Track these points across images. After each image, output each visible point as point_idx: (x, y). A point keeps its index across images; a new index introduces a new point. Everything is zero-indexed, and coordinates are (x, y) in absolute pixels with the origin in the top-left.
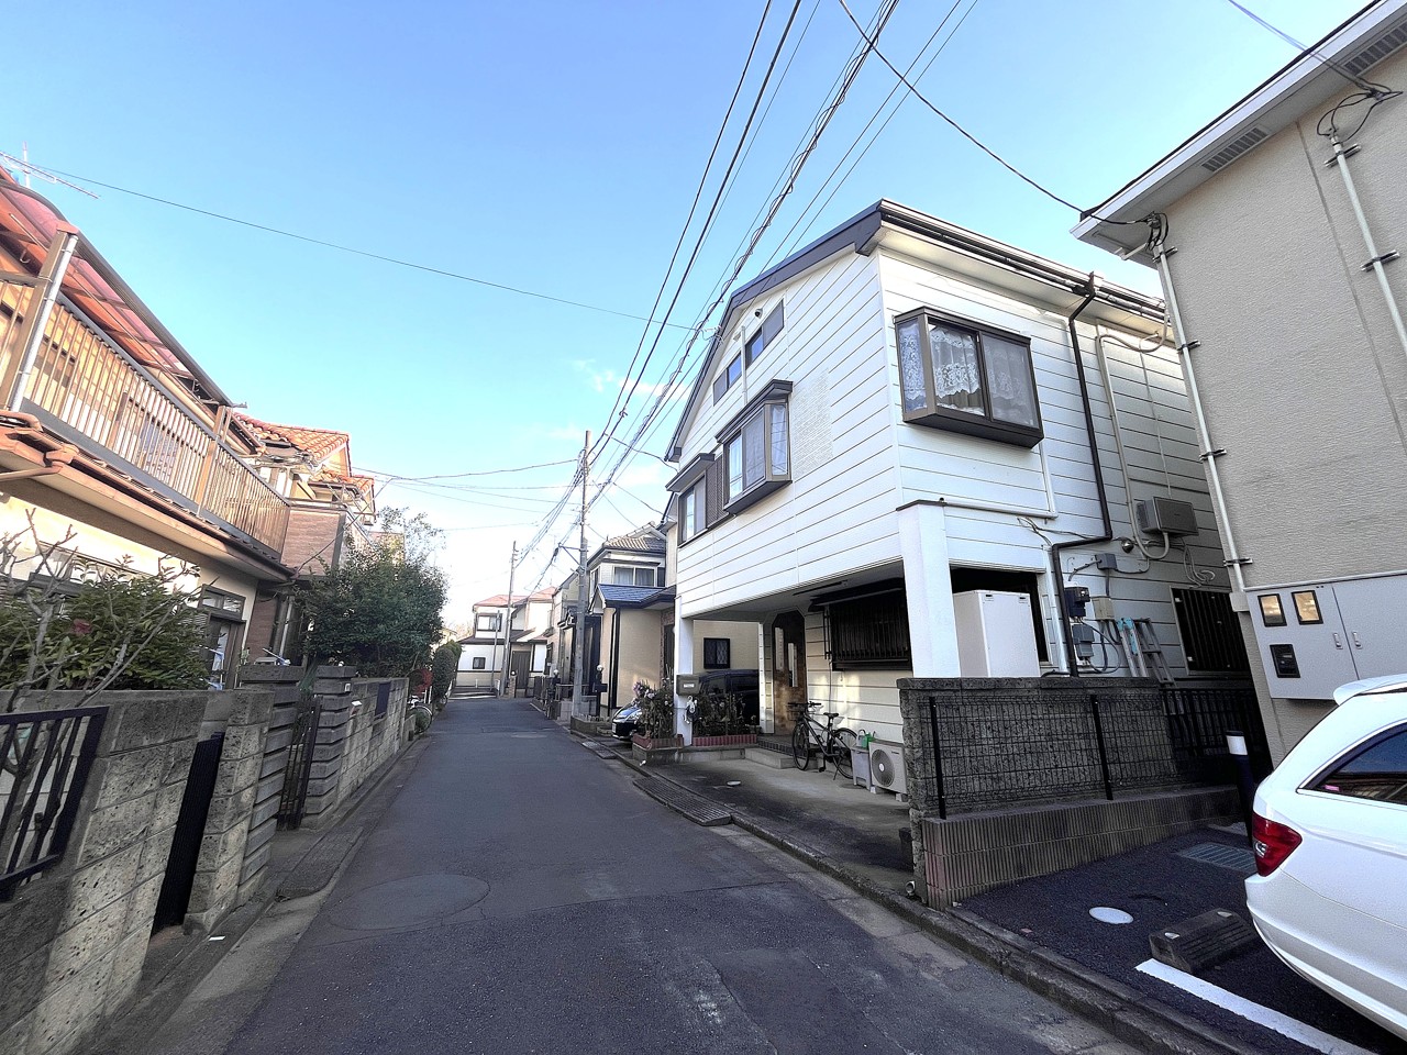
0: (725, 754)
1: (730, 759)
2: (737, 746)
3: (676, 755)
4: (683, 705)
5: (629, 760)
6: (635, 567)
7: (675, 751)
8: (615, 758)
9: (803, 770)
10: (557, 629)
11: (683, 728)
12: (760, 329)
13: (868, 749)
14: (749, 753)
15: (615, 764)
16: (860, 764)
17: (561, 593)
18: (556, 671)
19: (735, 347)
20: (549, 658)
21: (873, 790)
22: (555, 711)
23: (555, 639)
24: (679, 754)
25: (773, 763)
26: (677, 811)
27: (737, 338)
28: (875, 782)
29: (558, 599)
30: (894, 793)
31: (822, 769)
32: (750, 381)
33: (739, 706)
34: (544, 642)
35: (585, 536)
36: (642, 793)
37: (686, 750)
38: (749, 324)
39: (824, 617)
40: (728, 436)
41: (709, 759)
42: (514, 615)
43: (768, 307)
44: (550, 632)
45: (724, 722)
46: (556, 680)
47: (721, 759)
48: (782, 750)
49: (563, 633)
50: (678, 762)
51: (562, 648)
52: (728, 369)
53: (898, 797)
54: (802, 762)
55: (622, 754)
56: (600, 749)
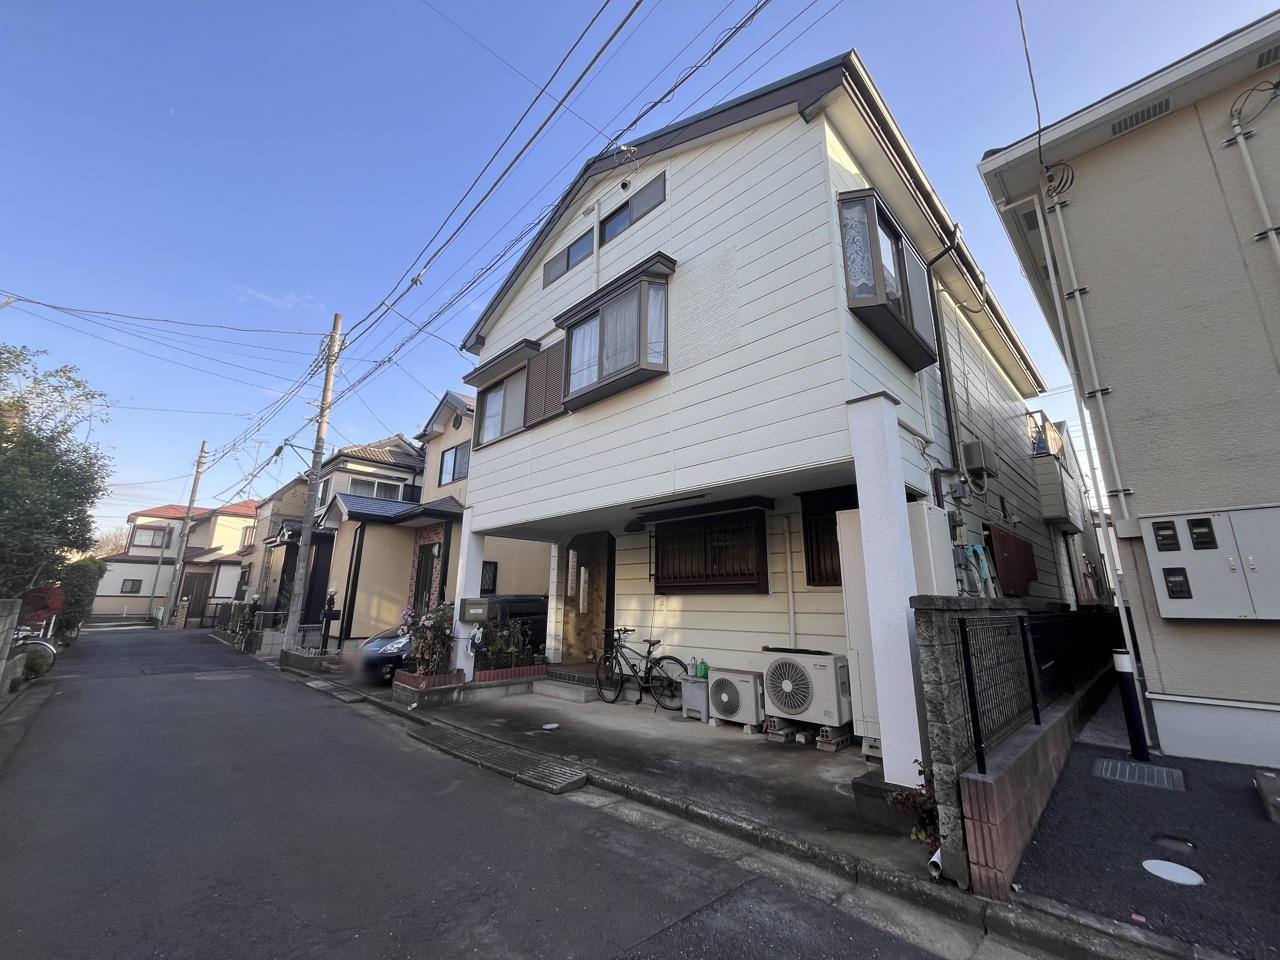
0: (512, 689)
1: (516, 694)
2: (524, 679)
3: (455, 694)
4: (465, 636)
5: (388, 703)
6: (377, 480)
7: (454, 689)
8: (364, 700)
9: (612, 702)
10: (261, 547)
11: (464, 660)
12: (626, 204)
13: (706, 677)
14: (538, 686)
15: (367, 710)
16: (693, 696)
17: (271, 505)
18: (256, 596)
19: (583, 223)
20: (244, 580)
21: (712, 722)
22: (253, 643)
23: (257, 559)
24: (459, 692)
25: (575, 697)
26: (500, 773)
27: (587, 213)
28: (714, 712)
29: (267, 511)
30: (741, 725)
31: (639, 702)
32: (605, 260)
33: (524, 634)
34: (238, 563)
35: (324, 435)
36: (429, 749)
37: (468, 688)
38: (608, 197)
39: (651, 537)
40: (572, 320)
41: (491, 695)
42: (193, 530)
43: (640, 181)
44: (247, 550)
45: (511, 653)
46: (255, 607)
47: (507, 695)
48: (581, 681)
49: (269, 551)
50: (457, 701)
51: (267, 569)
52: (569, 248)
53: (747, 729)
54: (609, 694)
55: (375, 695)
56: (337, 689)
